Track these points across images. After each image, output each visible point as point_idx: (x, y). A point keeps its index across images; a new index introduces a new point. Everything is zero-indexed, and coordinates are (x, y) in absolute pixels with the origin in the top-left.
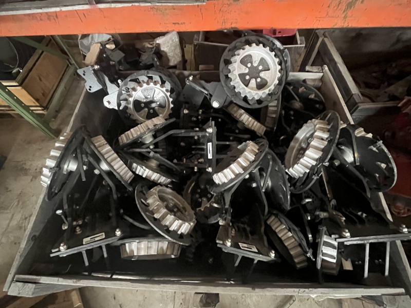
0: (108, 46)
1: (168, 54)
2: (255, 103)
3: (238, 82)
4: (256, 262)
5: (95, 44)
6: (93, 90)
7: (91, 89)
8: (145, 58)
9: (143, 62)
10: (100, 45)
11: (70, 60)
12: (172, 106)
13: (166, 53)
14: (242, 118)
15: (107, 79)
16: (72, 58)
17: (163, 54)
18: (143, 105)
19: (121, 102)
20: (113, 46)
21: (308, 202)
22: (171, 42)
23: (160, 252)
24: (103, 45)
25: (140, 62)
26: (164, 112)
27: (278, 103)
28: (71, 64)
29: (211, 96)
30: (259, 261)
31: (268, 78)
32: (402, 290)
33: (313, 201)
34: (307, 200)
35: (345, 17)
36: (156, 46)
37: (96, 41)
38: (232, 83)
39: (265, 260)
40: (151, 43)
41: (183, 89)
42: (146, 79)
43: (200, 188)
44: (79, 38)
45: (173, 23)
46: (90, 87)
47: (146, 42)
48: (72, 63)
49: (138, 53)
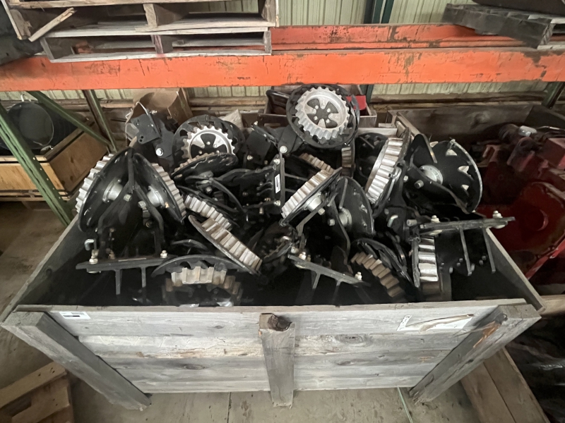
2: (325, 143)
3: (307, 121)
4: (338, 284)
7: (143, 140)
14: (313, 162)
18: (201, 152)
21: (395, 220)
23: (216, 282)
27: (352, 153)
29: (277, 142)
30: (343, 283)
31: (338, 119)
32: (523, 300)
33: (399, 217)
34: (393, 218)
35: (407, 73)
38: (299, 122)
39: (350, 282)
45: (238, 78)
46: (142, 137)
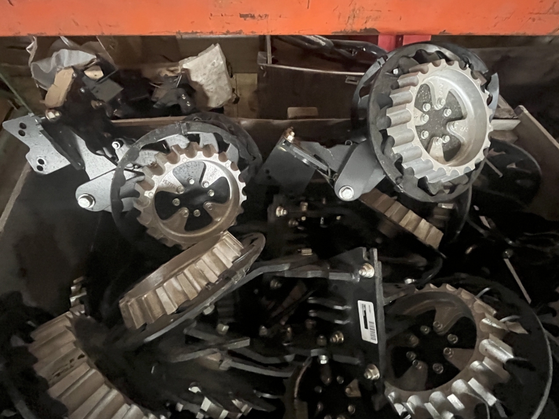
0: (89, 73)
1: (206, 88)
3: (416, 148)
5: (63, 71)
6: (49, 169)
7: (43, 166)
8: (162, 95)
9: (158, 103)
10: (72, 71)
11: (16, 100)
12: (243, 198)
13: (201, 86)
15: (81, 144)
16: (17, 96)
17: (196, 87)
18: (177, 202)
19: (123, 200)
20: (100, 74)
22: (209, 66)
24: (80, 71)
25: (154, 103)
26: (224, 213)
28: (18, 107)
29: (336, 174)
36: (182, 74)
37: (65, 65)
40: (172, 69)
41: (265, 159)
42: (182, 142)
43: (321, 384)
44: (31, 59)
45: (241, 16)
46: (41, 162)
47: (162, 67)
48: (20, 104)
49: (148, 86)
